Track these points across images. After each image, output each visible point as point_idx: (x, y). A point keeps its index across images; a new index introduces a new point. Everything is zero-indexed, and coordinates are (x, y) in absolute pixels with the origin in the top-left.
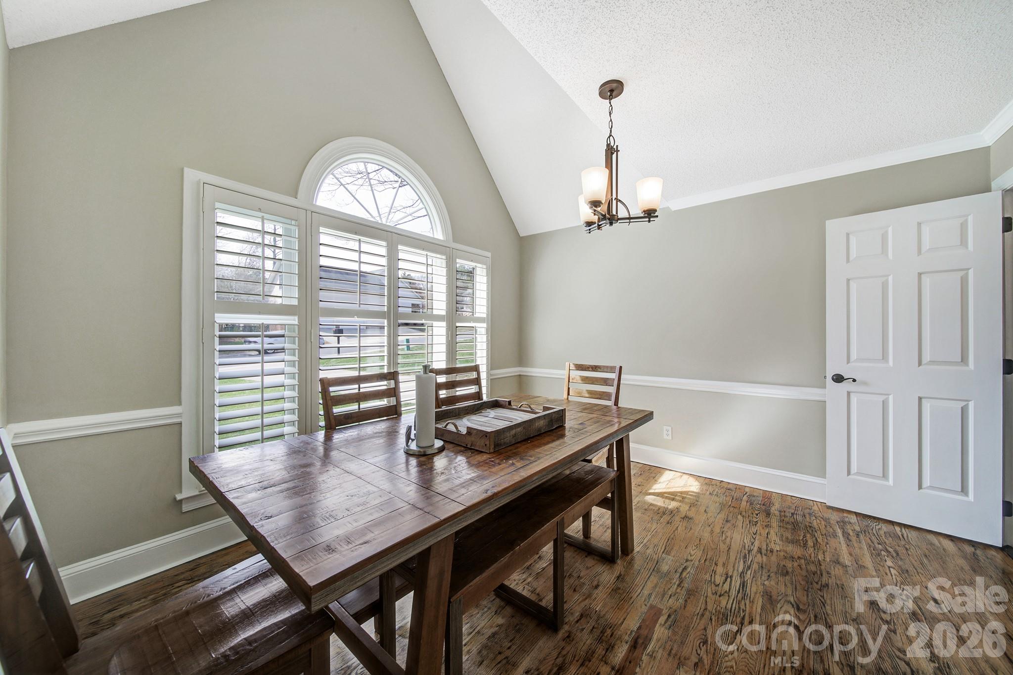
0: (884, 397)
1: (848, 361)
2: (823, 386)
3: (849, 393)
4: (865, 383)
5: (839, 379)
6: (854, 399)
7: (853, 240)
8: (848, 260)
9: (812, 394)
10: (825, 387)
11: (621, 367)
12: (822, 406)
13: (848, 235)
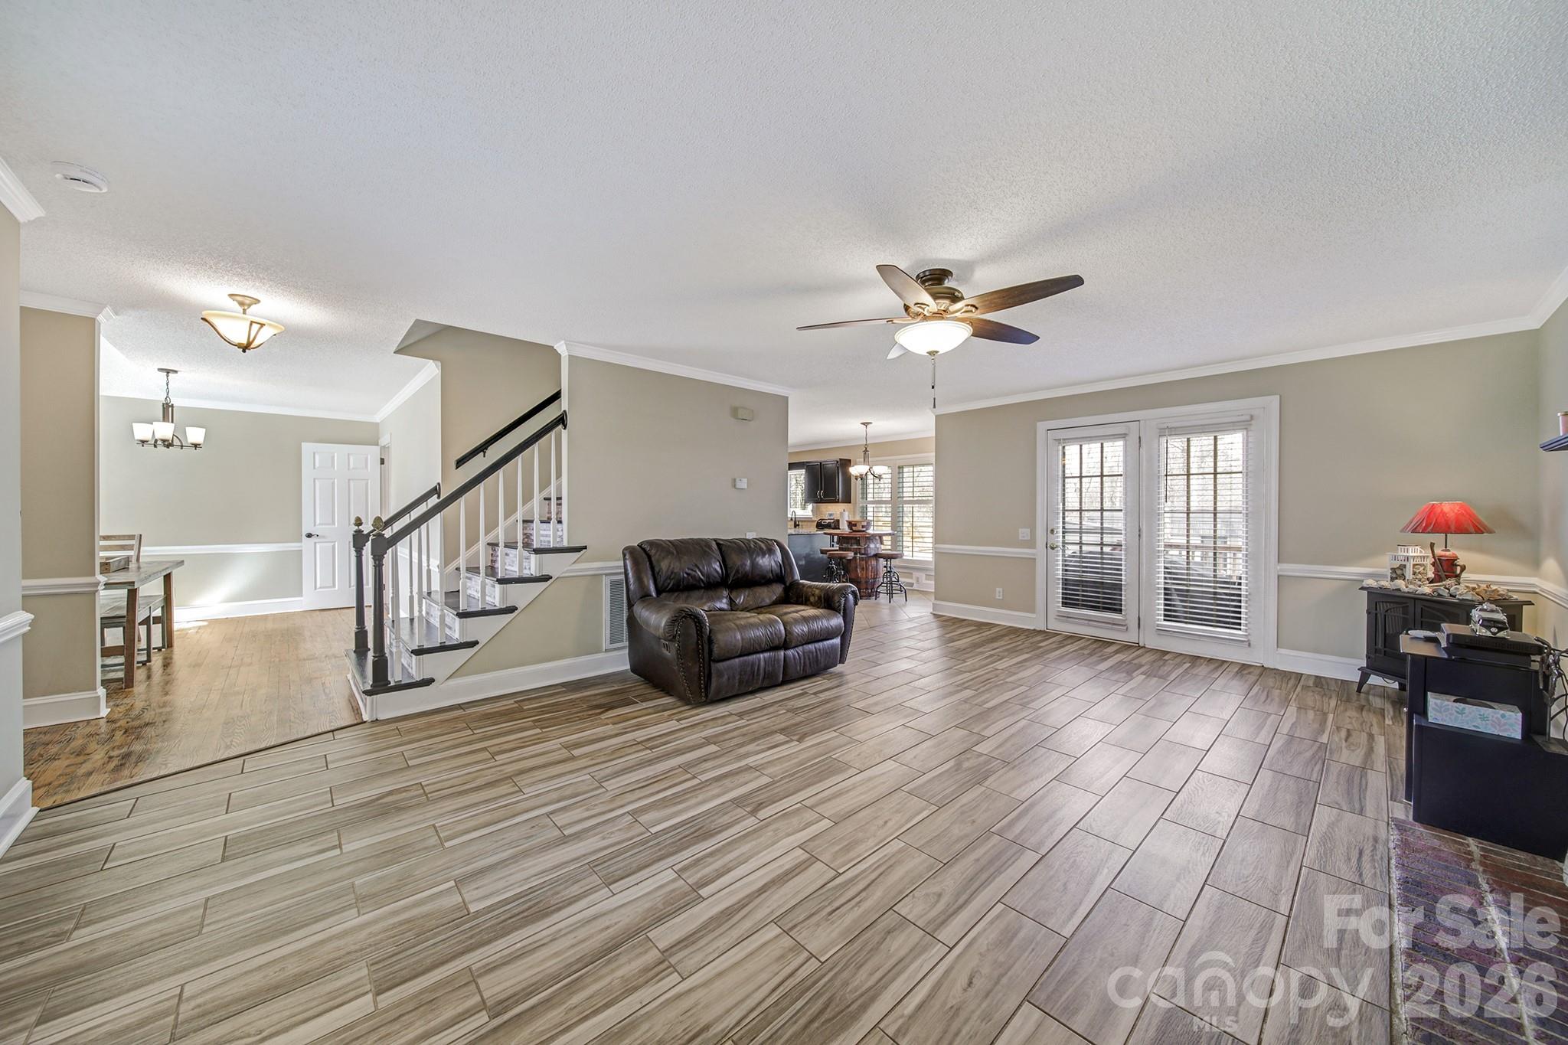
0: (332, 544)
1: (315, 525)
2: (300, 541)
3: (315, 543)
4: (324, 537)
5: (309, 536)
6: (318, 546)
7: (317, 457)
8: (314, 468)
9: (293, 546)
10: (301, 542)
11: (141, 535)
12: (299, 553)
13: (314, 453)
